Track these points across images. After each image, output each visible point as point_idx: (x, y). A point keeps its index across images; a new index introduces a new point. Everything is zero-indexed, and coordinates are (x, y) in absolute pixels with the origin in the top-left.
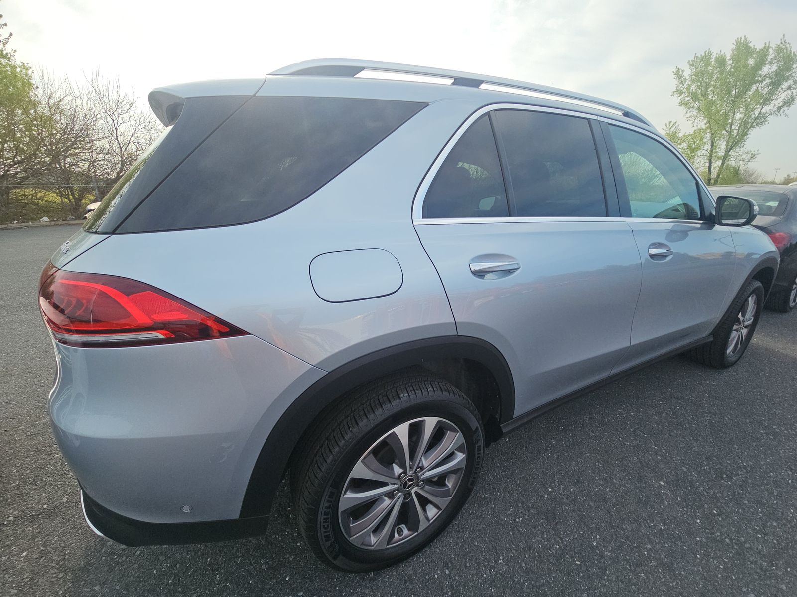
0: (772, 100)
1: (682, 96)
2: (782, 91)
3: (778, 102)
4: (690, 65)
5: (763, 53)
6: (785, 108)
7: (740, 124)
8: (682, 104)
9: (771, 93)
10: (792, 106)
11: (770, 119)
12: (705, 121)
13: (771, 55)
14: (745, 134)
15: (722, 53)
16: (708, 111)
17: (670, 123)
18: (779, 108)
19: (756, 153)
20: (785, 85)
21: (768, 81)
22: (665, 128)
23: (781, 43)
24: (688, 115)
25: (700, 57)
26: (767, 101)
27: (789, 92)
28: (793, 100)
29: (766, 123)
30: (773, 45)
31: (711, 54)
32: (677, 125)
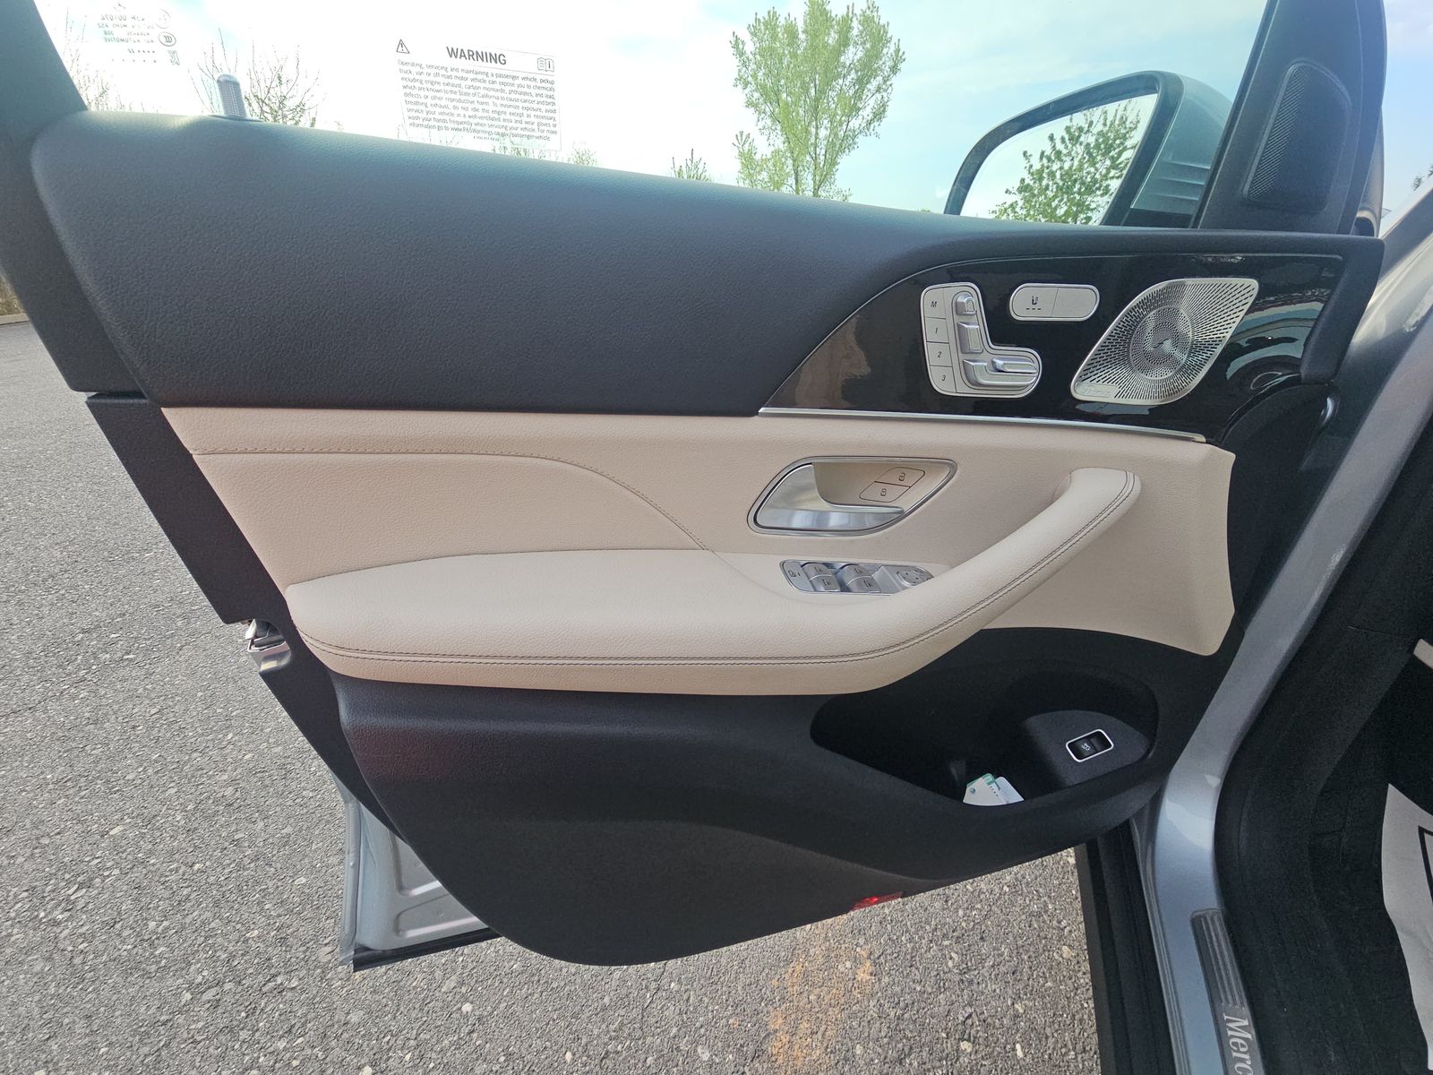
0: (859, 109)
1: (748, 89)
2: (870, 96)
3: (867, 113)
4: (751, 33)
5: (846, 23)
6: (876, 124)
7: (827, 146)
8: (750, 104)
9: (858, 96)
10: (884, 120)
11: (860, 139)
12: (783, 139)
13: (856, 28)
14: (833, 163)
15: (792, 18)
16: (784, 120)
17: (742, 133)
18: (869, 123)
19: (847, 193)
20: (873, 85)
21: (853, 75)
22: (736, 143)
23: (869, 8)
24: (761, 124)
25: (762, 20)
26: (854, 110)
27: (878, 96)
28: (884, 111)
29: (856, 146)
30: (858, 11)
31: (777, 19)
32: (750, 140)
